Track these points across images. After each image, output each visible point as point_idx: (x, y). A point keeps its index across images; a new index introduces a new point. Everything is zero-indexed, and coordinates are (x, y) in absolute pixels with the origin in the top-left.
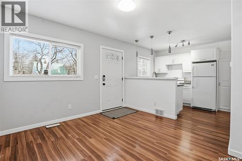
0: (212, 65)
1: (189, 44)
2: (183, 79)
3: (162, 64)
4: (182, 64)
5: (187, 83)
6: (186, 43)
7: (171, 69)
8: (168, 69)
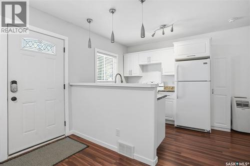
0: (204, 63)
1: (172, 31)
2: (162, 85)
3: (134, 64)
4: (160, 64)
5: (168, 90)
6: (167, 30)
7: (147, 71)
8: (143, 71)
